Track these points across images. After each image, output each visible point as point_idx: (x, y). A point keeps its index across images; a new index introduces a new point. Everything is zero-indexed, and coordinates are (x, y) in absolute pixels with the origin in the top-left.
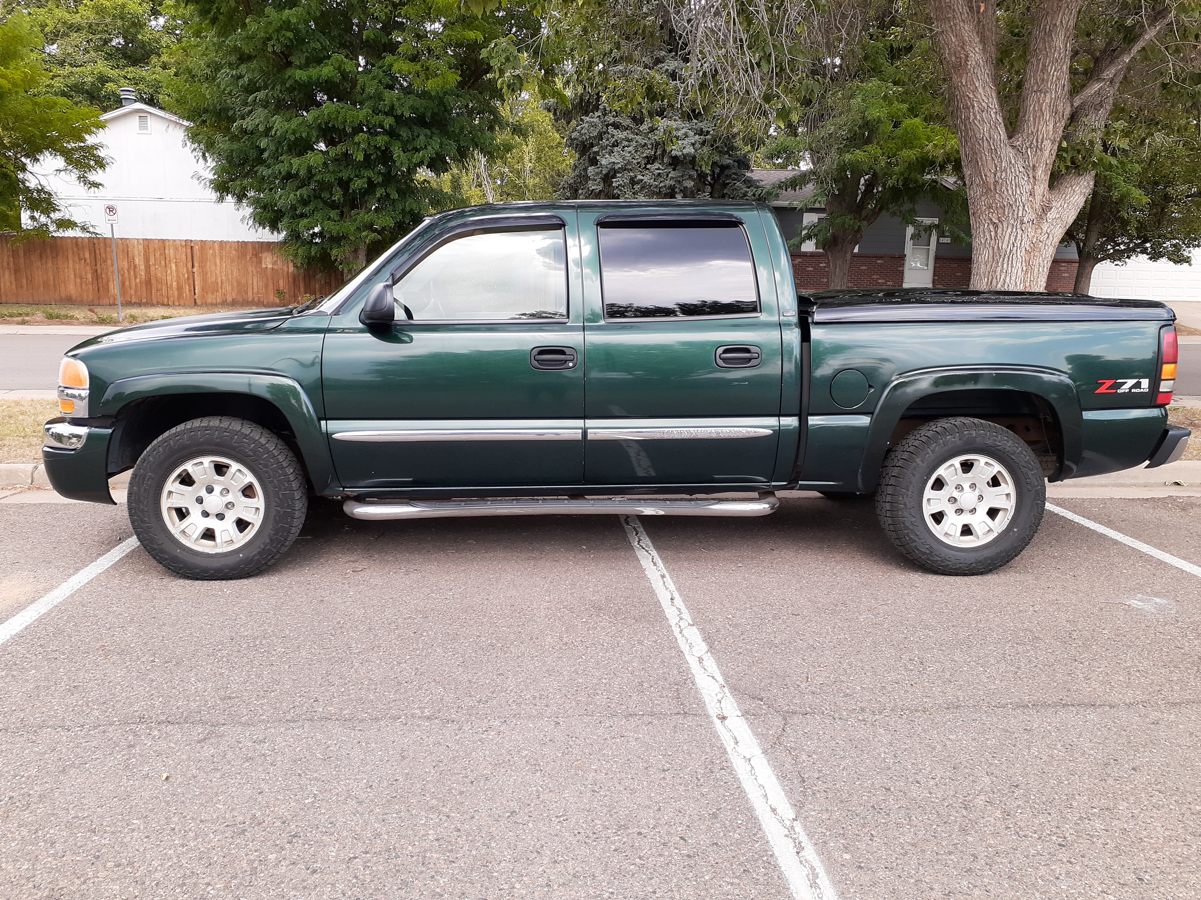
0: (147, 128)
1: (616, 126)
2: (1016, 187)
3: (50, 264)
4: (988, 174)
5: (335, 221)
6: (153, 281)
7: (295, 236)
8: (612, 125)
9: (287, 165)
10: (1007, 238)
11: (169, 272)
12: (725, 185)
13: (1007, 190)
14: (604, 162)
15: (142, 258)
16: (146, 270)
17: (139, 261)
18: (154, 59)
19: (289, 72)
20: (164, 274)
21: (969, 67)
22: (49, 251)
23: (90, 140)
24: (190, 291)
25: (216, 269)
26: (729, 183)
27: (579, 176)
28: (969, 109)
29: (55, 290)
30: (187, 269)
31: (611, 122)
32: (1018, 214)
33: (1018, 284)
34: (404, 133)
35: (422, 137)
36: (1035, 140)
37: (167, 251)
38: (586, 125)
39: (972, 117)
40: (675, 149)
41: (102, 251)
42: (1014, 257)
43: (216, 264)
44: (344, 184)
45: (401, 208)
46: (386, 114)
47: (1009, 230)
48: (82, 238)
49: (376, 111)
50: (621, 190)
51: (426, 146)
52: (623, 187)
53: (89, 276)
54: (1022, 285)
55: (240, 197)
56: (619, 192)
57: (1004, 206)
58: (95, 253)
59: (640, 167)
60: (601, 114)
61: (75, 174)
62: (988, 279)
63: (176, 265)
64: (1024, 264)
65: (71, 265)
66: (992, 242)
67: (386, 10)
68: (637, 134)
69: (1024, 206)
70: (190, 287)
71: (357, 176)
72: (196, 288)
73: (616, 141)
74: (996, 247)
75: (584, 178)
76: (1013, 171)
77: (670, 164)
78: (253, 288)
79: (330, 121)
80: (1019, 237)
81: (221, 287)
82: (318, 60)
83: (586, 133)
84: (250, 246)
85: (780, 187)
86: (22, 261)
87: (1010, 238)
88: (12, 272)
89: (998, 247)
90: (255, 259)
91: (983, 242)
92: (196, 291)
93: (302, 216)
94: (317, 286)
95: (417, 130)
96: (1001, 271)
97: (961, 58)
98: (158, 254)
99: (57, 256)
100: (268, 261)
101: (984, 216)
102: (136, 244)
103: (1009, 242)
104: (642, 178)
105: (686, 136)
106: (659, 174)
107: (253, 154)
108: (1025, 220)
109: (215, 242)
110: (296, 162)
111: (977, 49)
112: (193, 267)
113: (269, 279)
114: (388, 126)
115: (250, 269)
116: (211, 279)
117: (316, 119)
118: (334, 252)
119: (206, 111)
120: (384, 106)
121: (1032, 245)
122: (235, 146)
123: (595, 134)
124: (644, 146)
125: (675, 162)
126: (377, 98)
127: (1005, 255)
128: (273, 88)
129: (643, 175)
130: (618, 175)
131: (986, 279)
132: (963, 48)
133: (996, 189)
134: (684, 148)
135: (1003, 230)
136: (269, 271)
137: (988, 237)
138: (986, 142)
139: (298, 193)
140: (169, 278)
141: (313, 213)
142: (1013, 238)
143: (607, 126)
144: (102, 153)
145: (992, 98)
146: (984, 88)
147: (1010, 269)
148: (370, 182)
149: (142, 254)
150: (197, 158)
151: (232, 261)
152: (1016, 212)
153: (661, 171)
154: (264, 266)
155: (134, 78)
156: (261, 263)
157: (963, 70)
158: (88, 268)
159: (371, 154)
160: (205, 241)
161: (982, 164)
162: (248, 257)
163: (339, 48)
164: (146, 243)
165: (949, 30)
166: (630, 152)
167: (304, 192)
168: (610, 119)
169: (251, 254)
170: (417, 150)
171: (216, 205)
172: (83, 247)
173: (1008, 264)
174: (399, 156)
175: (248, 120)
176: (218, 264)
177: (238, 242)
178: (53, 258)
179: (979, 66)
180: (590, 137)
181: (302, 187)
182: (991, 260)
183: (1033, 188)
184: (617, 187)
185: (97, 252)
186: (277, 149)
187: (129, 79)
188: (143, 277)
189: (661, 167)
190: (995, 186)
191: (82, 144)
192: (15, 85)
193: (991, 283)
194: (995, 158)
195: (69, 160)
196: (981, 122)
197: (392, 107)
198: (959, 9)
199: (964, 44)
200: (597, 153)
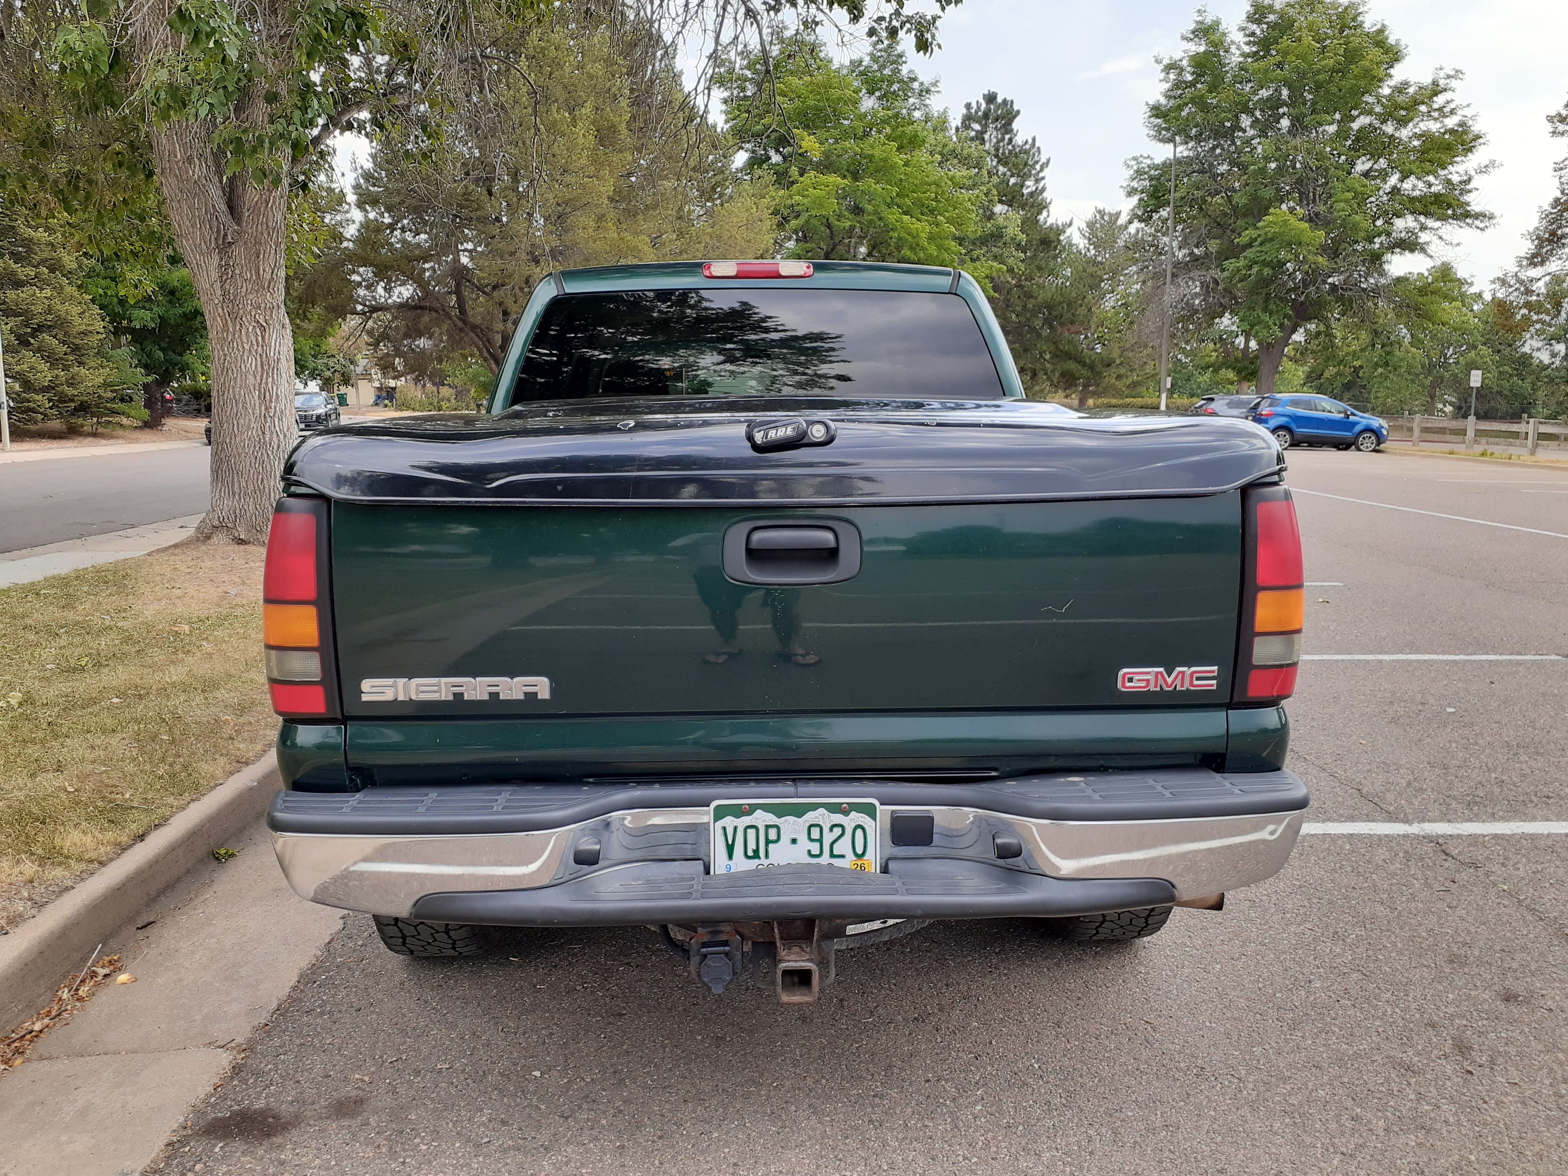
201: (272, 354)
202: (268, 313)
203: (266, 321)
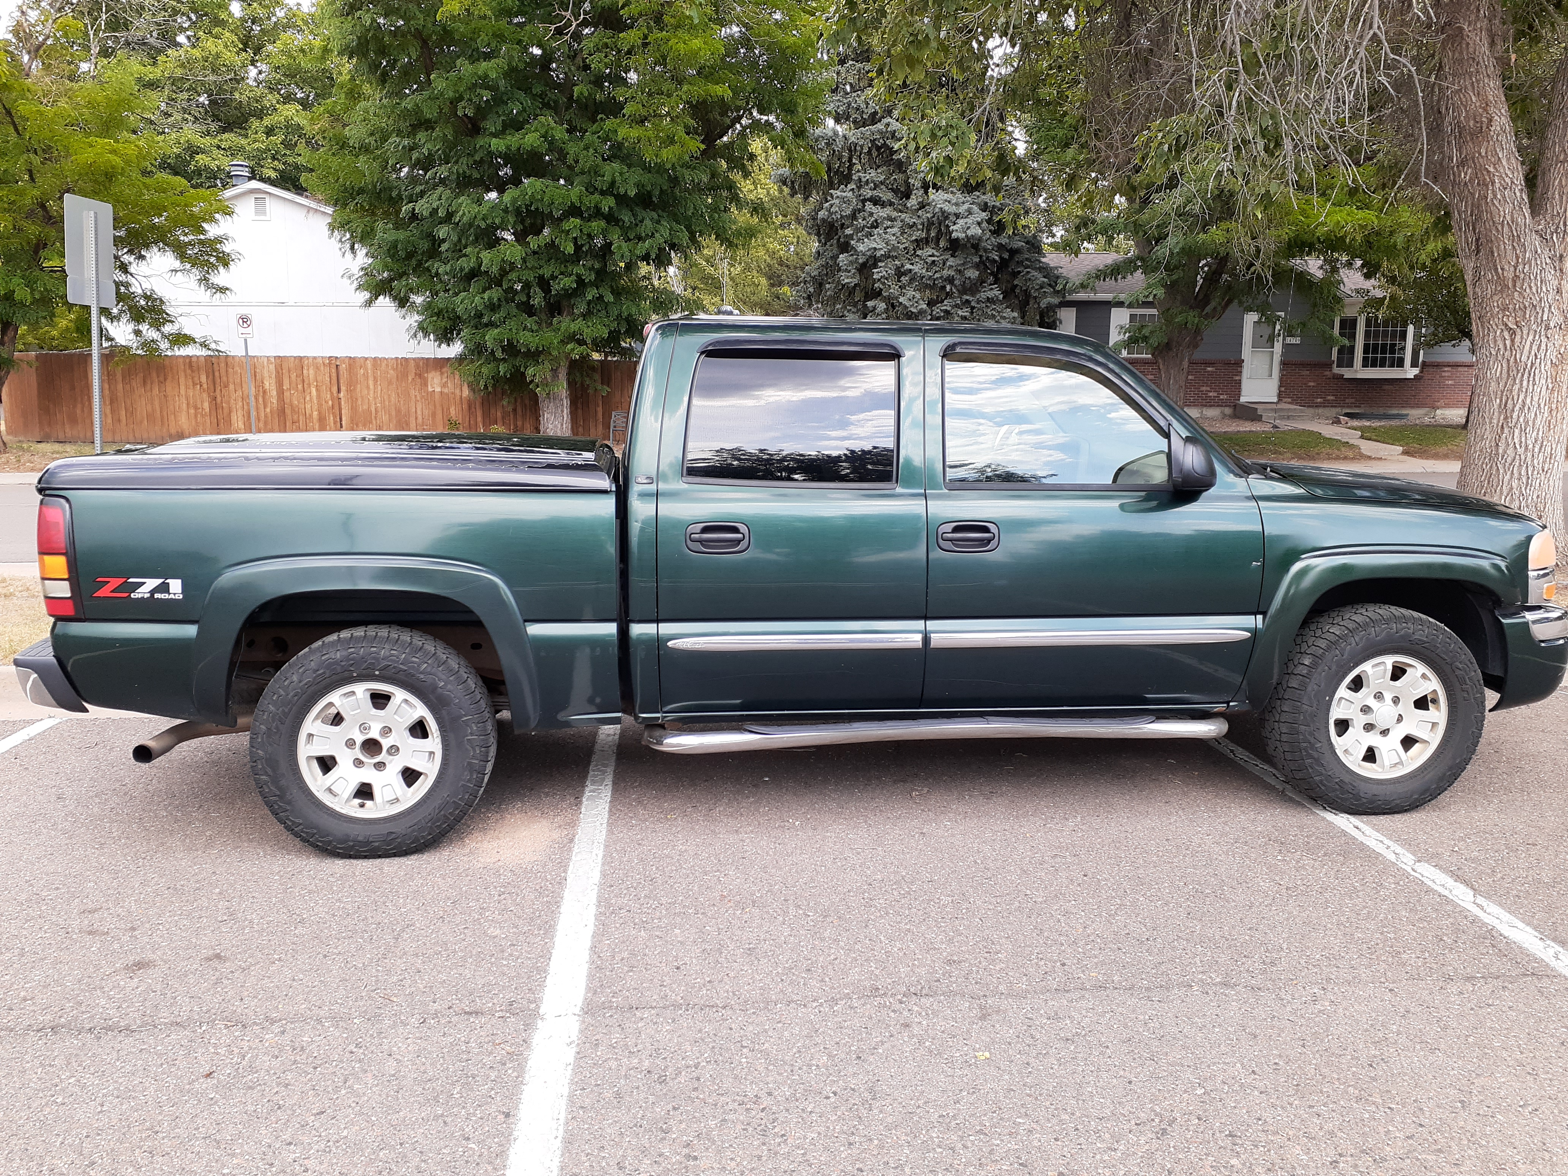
0: (264, 213)
1: (876, 201)
2: (1541, 282)
3: (156, 391)
4: (1506, 267)
5: (532, 331)
6: (288, 411)
7: (477, 350)
8: (870, 200)
9: (473, 259)
10: (1527, 347)
11: (308, 398)
12: (1015, 274)
13: (1531, 287)
14: (861, 248)
15: (273, 381)
16: (279, 397)
17: (270, 384)
18: (255, 123)
19: (481, 141)
20: (302, 400)
21: (1492, 133)
22: (154, 375)
23: (212, 231)
24: (335, 423)
25: (368, 394)
26: (1019, 272)
27: (826, 266)
28: (1487, 186)
29: (163, 424)
30: (332, 393)
31: (869, 196)
32: (1542, 317)
33: (1542, 406)
34: (626, 217)
35: (647, 222)
36: (1562, 223)
37: (305, 372)
38: (837, 201)
39: (1490, 196)
40: (958, 230)
41: (223, 371)
42: (1537, 371)
43: (368, 387)
44: (544, 283)
45: (616, 313)
46: (603, 193)
47: (1531, 337)
48: (198, 357)
49: (591, 189)
50: (884, 284)
51: (653, 234)
52: (887, 279)
53: (206, 405)
54: (1546, 407)
55: (402, 302)
56: (881, 286)
57: (1525, 308)
58: (214, 375)
59: (907, 253)
60: (854, 187)
61: (196, 274)
62: (1501, 401)
63: (317, 390)
64: (1549, 380)
65: (183, 392)
66: (1507, 353)
67: (606, 60)
68: (901, 211)
69: (1550, 307)
70: (335, 417)
71: (562, 273)
72: (344, 419)
73: (876, 221)
74: (1512, 359)
75: (831, 269)
76: (1539, 262)
77: (946, 249)
78: (416, 418)
79: (532, 203)
80: (1543, 347)
81: (376, 418)
82: (516, 125)
83: (836, 212)
84: (412, 363)
85: (1098, 277)
86: (120, 386)
87: (1531, 347)
88: (108, 403)
89: (1516, 359)
90: (419, 380)
91: (1494, 353)
92: (343, 423)
93: (491, 324)
94: (499, 414)
95: (641, 213)
96: (1520, 390)
97: (1482, 122)
98: (293, 376)
99: (165, 380)
100: (436, 382)
101: (1496, 320)
102: (265, 363)
103: (1530, 353)
104: (911, 267)
105: (970, 212)
106: (934, 261)
107: (424, 245)
108: (1552, 325)
109: (366, 359)
110: (486, 256)
111: (1503, 111)
112: (339, 391)
113: (438, 405)
114: (607, 209)
115: (412, 392)
116: (362, 407)
117: (514, 200)
118: (530, 371)
119: (361, 191)
120: (601, 183)
121: (1559, 356)
122: (401, 235)
123: (848, 212)
124: (911, 227)
125: (955, 246)
126: (592, 174)
127: (1524, 370)
128: (456, 162)
129: (912, 264)
130: (880, 264)
131: (1498, 401)
132: (1485, 110)
133: (1515, 286)
134: (968, 228)
135: (1522, 337)
136: (437, 397)
137: (1501, 346)
138: (1506, 229)
139: (486, 296)
140: (308, 406)
141: (504, 322)
142: (1535, 348)
143: (864, 201)
144: (227, 248)
145: (1518, 172)
146: (1508, 159)
147: (1531, 387)
148: (580, 281)
149: (274, 376)
150: (343, 250)
151: (390, 383)
152: (1540, 314)
153: (935, 258)
154: (430, 389)
155: (230, 148)
156: (426, 385)
157: (1483, 137)
158: (205, 395)
159: (582, 245)
160: (354, 358)
161: (1499, 255)
162: (410, 379)
163: (541, 109)
164: (278, 361)
165: (1469, 87)
166: (894, 235)
167: (495, 294)
168: (868, 193)
169: (413, 374)
170: (640, 238)
171: (362, 310)
172: (199, 369)
173: (1529, 381)
174: (620, 247)
175: (421, 202)
176: (372, 387)
177: (397, 358)
178: (160, 382)
179: (1504, 132)
180: (842, 217)
181: (490, 288)
182: (1505, 375)
183: (1560, 284)
184: (879, 280)
185: (217, 374)
186: (460, 240)
187: (224, 149)
188: (275, 405)
189: (936, 253)
190: (1514, 282)
191: (202, 237)
192: (128, 162)
193: (1505, 406)
194: (1517, 247)
195: (182, 256)
196: (1502, 202)
197: (613, 183)
198: (1484, 62)
199: (1487, 105)
200: (851, 237)
201: (1524, 358)
202: (1519, 314)
203: (1517, 323)
